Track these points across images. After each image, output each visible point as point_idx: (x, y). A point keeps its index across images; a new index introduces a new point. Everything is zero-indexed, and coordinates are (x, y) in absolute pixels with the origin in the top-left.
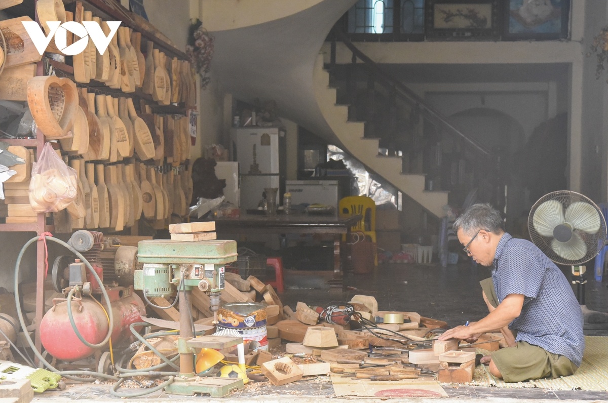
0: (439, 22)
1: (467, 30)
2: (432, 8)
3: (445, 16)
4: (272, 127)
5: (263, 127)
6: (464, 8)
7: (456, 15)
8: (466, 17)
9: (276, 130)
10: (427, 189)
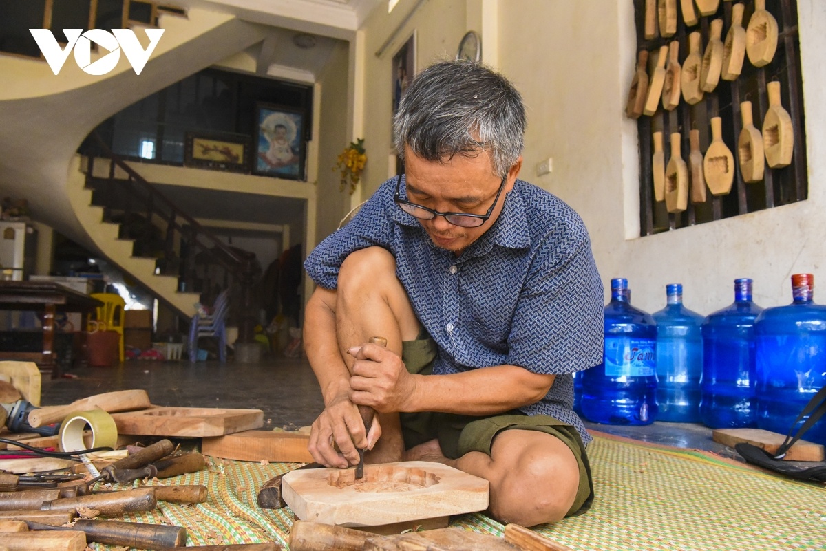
0: (198, 153)
1: (222, 162)
2: (192, 141)
3: (202, 149)
4: (19, 221)
5: (8, 221)
6: (220, 145)
7: (213, 150)
8: (222, 152)
9: (23, 225)
10: (179, 290)
